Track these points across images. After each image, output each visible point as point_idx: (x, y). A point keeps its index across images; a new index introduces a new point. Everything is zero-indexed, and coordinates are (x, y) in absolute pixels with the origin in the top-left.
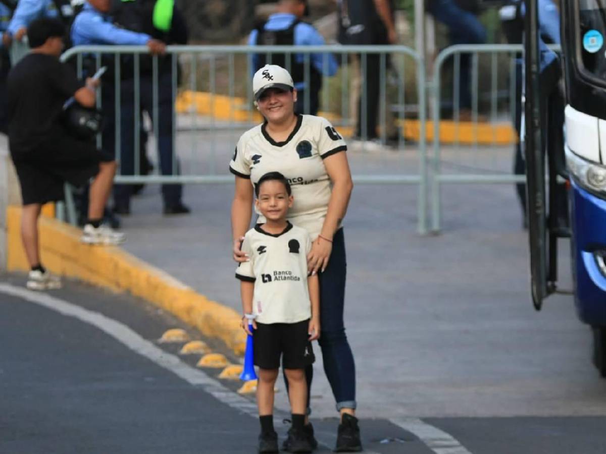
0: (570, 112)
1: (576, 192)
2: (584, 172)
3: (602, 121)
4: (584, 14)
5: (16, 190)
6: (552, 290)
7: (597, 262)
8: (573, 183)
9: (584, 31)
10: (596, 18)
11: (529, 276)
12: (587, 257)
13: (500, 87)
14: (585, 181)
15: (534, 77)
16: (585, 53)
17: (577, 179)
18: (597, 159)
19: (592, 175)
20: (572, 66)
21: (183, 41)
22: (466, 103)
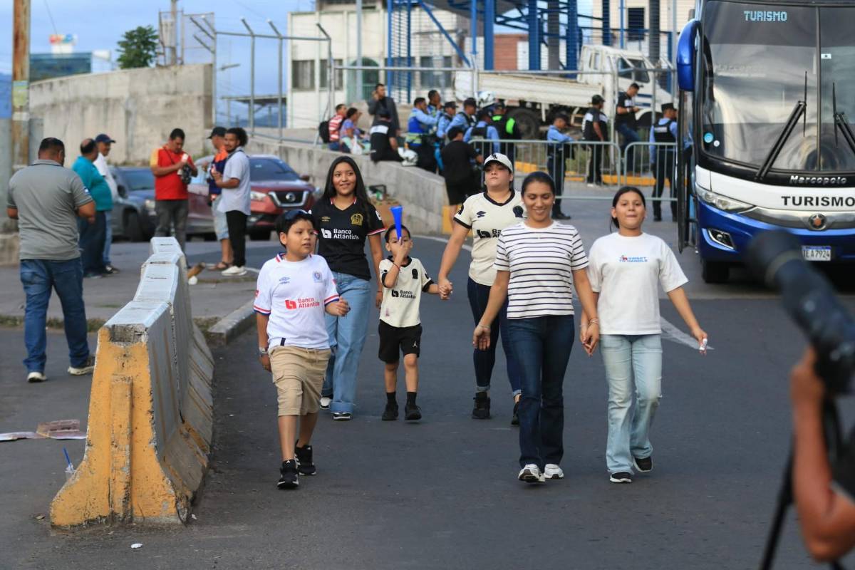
0: (698, 168)
1: (700, 203)
2: (703, 194)
3: (712, 172)
4: (705, 126)
5: (447, 200)
6: (687, 245)
7: (708, 234)
8: (699, 199)
9: (704, 134)
10: (709, 128)
11: (678, 239)
12: (704, 231)
13: (644, 162)
14: (704, 197)
15: (682, 153)
16: (705, 143)
17: (700, 197)
18: (709, 189)
19: (707, 195)
20: (700, 149)
21: (519, 138)
22: (630, 168)
